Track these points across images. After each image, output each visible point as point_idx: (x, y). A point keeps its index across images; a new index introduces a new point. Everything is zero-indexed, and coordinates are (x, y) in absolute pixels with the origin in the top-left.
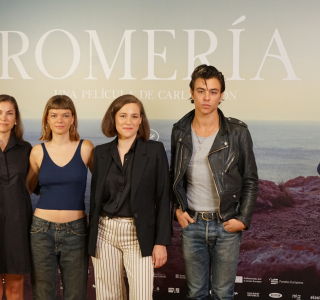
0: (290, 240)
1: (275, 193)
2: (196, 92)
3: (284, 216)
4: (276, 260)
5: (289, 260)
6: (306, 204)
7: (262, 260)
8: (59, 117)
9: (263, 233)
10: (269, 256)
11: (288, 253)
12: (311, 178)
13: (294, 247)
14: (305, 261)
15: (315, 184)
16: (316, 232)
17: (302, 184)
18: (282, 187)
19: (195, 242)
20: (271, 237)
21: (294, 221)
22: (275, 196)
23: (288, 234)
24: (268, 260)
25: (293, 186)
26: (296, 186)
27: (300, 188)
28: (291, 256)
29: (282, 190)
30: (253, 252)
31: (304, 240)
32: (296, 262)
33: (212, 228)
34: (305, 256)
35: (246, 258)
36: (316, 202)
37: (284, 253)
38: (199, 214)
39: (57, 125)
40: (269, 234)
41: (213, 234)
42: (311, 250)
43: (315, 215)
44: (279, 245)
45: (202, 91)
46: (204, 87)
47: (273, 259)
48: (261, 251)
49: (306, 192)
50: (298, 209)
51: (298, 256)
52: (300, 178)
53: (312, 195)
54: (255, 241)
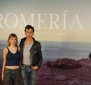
0: (80, 78)
1: (76, 63)
2: (26, 33)
3: (79, 70)
4: (76, 83)
5: (80, 83)
6: (85, 67)
7: (72, 83)
8: (13, 40)
9: (72, 75)
10: (74, 82)
11: (80, 81)
12: (87, 59)
13: (81, 80)
14: (85, 84)
15: (88, 61)
16: (88, 75)
17: (84, 61)
18: (78, 61)
19: (25, 73)
20: (75, 76)
21: (81, 72)
22: (76, 64)
23: (80, 76)
24: (74, 83)
25: (81, 61)
26: (82, 61)
27: (83, 62)
28: (80, 82)
29: (78, 63)
30: (69, 81)
31: (84, 78)
32: (82, 84)
33: (30, 69)
34: (85, 82)
35: (67, 83)
36: (88, 66)
37: (78, 81)
38: (26, 65)
39: (13, 42)
40: (74, 76)
41: (30, 71)
42: (87, 81)
43: (88, 70)
44: (77, 79)
45: (28, 32)
46: (28, 31)
47: (75, 83)
48: (72, 81)
49: (85, 63)
50: (83, 68)
51: (82, 82)
52: (84, 59)
53: (87, 64)
54: (70, 78)
